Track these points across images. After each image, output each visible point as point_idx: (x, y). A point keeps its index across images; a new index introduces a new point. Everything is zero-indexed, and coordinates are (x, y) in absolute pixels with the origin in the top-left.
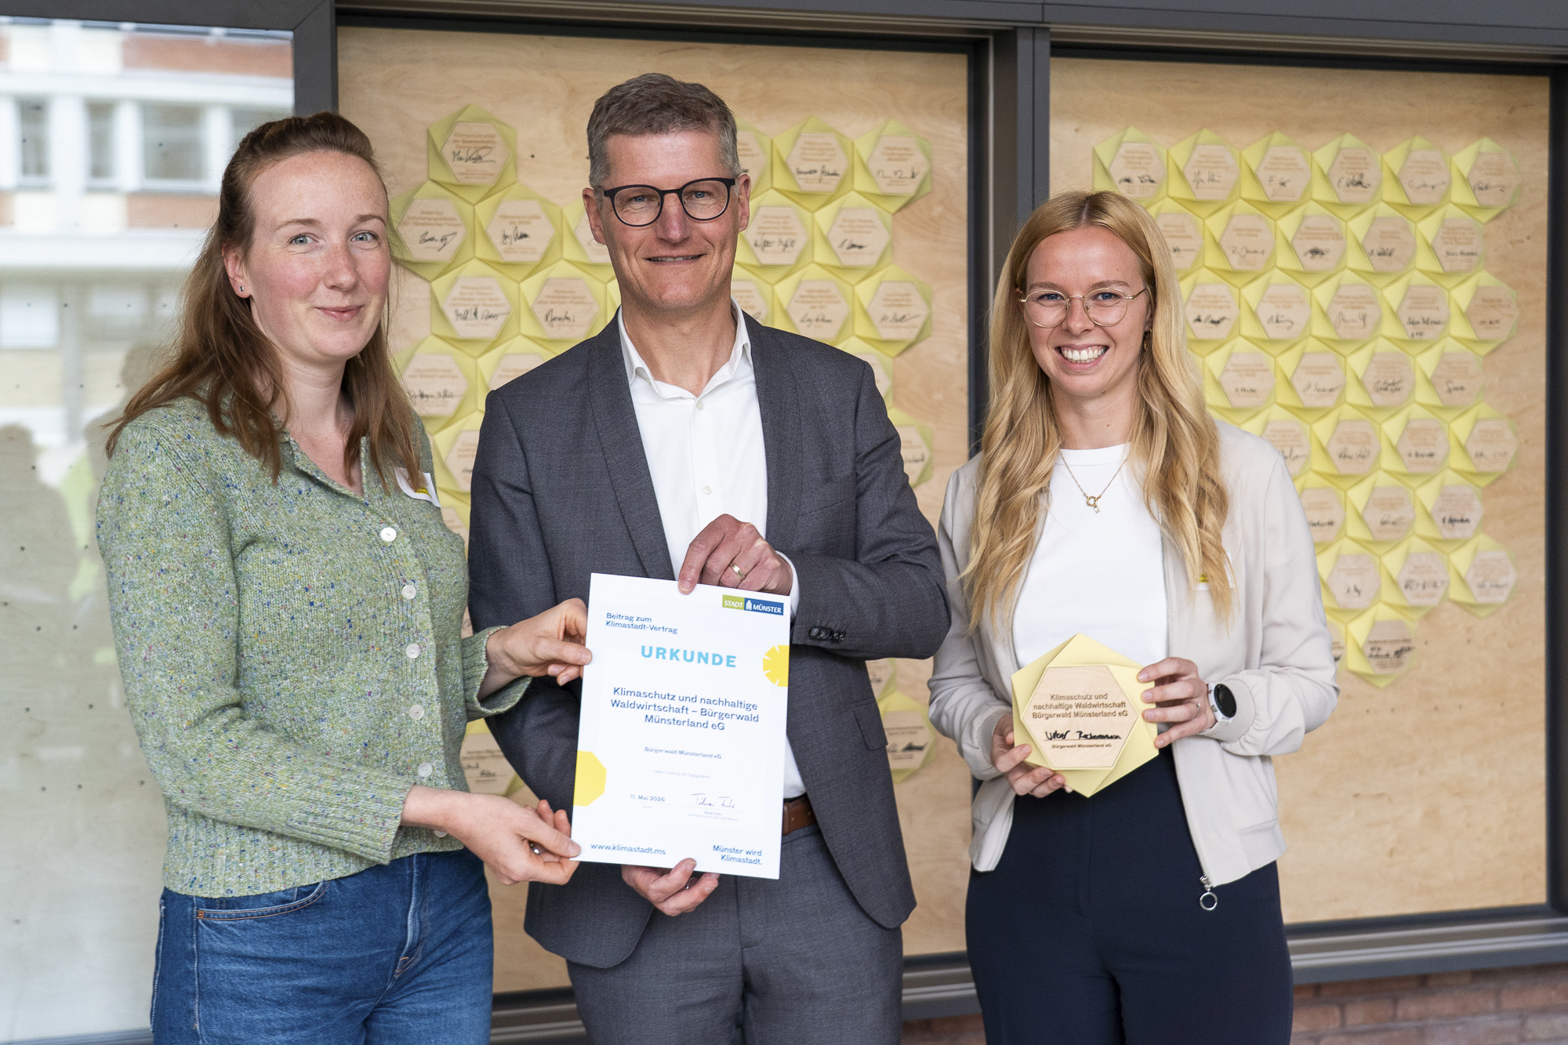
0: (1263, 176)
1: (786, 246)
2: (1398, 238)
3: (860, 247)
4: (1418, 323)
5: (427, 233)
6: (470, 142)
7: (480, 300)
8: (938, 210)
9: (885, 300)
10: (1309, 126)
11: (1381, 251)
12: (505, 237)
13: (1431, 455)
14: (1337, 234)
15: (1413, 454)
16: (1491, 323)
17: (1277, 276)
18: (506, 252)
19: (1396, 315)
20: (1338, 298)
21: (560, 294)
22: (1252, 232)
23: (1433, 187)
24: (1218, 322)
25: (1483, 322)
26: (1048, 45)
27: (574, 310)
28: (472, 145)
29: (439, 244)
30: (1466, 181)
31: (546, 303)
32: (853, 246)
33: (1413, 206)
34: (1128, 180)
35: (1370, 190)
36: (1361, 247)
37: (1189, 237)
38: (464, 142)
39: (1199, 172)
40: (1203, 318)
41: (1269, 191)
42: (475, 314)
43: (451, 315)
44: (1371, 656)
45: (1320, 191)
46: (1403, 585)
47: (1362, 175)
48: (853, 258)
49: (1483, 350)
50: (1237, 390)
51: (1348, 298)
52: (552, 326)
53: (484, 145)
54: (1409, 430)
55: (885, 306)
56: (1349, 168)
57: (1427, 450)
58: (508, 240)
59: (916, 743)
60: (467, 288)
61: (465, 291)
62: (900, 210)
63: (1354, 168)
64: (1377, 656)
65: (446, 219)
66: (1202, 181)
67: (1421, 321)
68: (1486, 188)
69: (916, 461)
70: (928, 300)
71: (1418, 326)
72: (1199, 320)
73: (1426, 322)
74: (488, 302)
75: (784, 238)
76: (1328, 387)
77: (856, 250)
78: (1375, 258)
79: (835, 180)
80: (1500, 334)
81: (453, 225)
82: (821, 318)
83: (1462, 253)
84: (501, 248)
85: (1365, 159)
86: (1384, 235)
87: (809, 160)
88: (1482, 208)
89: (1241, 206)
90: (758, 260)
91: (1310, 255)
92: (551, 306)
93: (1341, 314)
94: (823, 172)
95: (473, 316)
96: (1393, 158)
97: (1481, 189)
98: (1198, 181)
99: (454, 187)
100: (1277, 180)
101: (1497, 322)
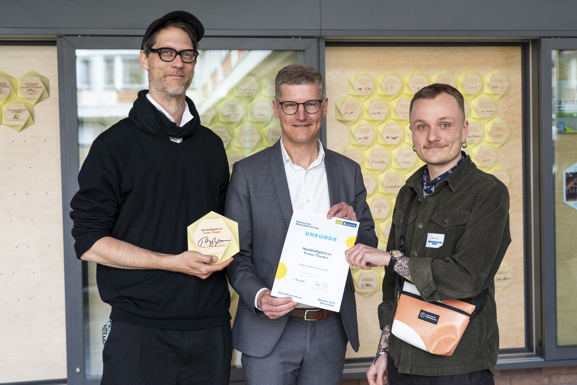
0: (411, 86)
1: (237, 116)
3: (264, 115)
4: (471, 137)
9: (273, 133)
10: (429, 67)
16: (499, 136)
23: (476, 88)
24: (395, 138)
25: (496, 136)
26: (323, 43)
30: (489, 85)
32: (261, 115)
33: (468, 95)
34: (360, 89)
37: (384, 108)
39: (387, 85)
40: (389, 137)
48: (261, 119)
49: (497, 146)
50: (403, 162)
55: (273, 135)
66: (388, 88)
68: (496, 87)
71: (471, 138)
72: (388, 138)
73: (474, 136)
75: (236, 113)
79: (254, 92)
80: (503, 140)
82: (250, 140)
83: (487, 111)
85: (449, 79)
87: (244, 85)
88: (495, 94)
89: (403, 97)
90: (227, 121)
94: (249, 90)
96: (461, 78)
97: (494, 88)
98: (387, 88)
100: (416, 87)
101: (502, 135)
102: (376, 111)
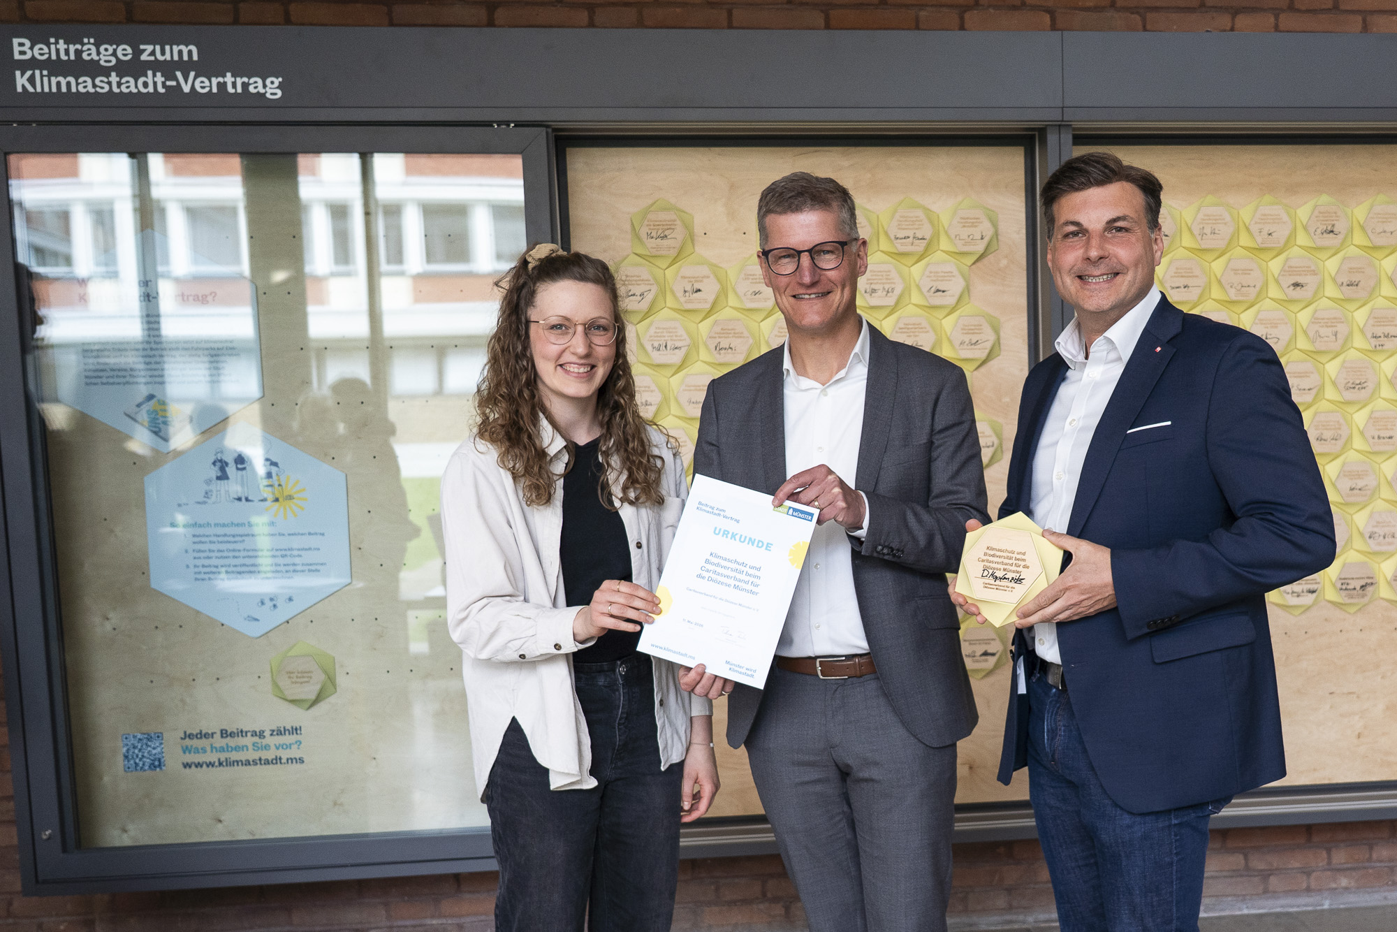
0: (1254, 229)
1: (888, 292)
2: (1363, 272)
3: (943, 291)
4: (1380, 337)
5: (630, 291)
6: (658, 225)
7: (668, 336)
8: (1004, 262)
9: (962, 329)
10: (1292, 189)
11: (1348, 283)
12: (685, 292)
13: (1390, 438)
14: (1314, 271)
15: (1376, 437)
17: (1267, 304)
18: (686, 302)
19: (1362, 331)
20: (1315, 320)
21: (724, 331)
22: (1246, 272)
23: (1392, 233)
26: (1070, 137)
27: (735, 343)
28: (661, 227)
29: (639, 298)
31: (715, 338)
32: (938, 291)
33: (1376, 248)
35: (1341, 237)
36: (1334, 280)
37: (1197, 276)
38: (654, 226)
39: (1203, 228)
41: (1259, 240)
42: (666, 347)
43: (649, 348)
44: (1341, 589)
45: (1302, 239)
46: (1368, 535)
47: (1333, 226)
48: (938, 300)
51: (1323, 319)
52: (720, 354)
53: (669, 227)
54: (1373, 419)
55: (963, 333)
56: (1324, 221)
57: (1388, 434)
58: (687, 294)
59: (990, 651)
60: (659, 328)
61: (658, 331)
62: (974, 263)
63: (1326, 221)
64: (1346, 589)
65: (643, 280)
66: (1206, 234)
67: (1382, 336)
69: (988, 447)
70: (996, 331)
71: (1379, 339)
73: (1386, 336)
74: (674, 338)
75: (887, 287)
76: (1307, 388)
77: (940, 293)
78: (1345, 288)
79: (923, 243)
81: (648, 284)
84: (682, 299)
85: (1335, 213)
86: (1351, 270)
87: (904, 229)
89: (1238, 251)
90: (868, 304)
91: (1292, 288)
92: (719, 340)
93: (1317, 332)
94: (914, 238)
95: (664, 348)
96: (1360, 212)
98: (1203, 235)
99: (649, 258)
100: (1265, 232)
102: (1181, 282)
